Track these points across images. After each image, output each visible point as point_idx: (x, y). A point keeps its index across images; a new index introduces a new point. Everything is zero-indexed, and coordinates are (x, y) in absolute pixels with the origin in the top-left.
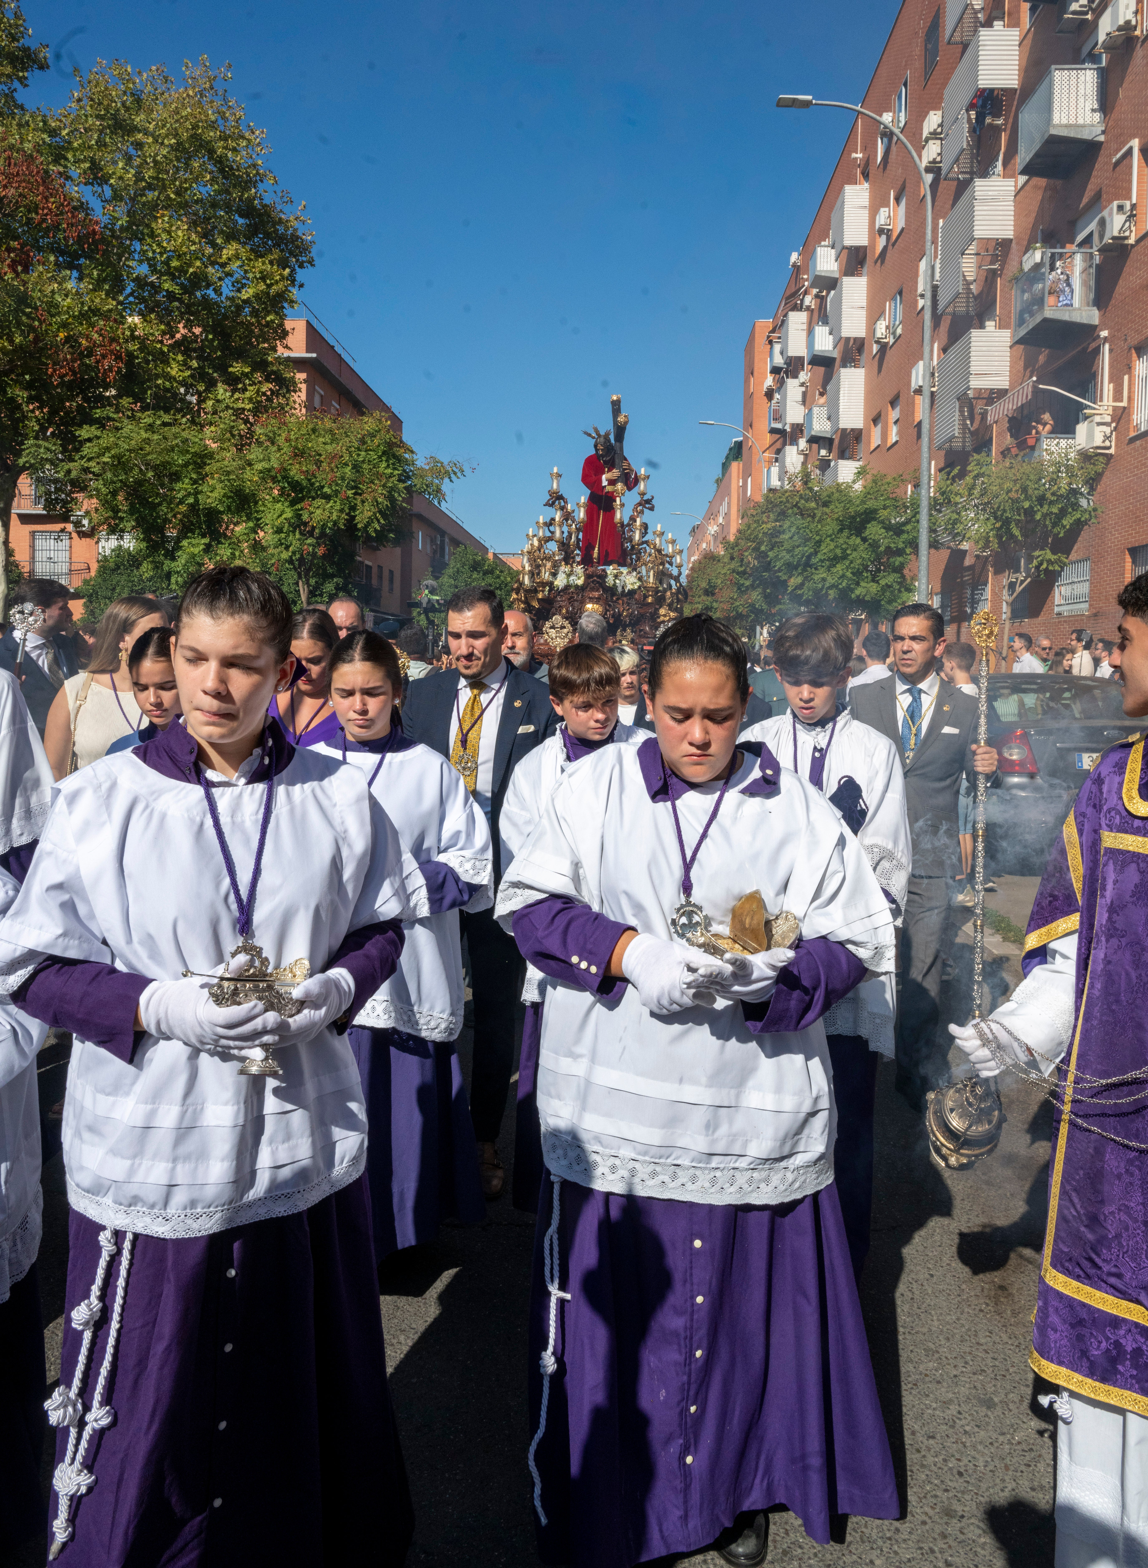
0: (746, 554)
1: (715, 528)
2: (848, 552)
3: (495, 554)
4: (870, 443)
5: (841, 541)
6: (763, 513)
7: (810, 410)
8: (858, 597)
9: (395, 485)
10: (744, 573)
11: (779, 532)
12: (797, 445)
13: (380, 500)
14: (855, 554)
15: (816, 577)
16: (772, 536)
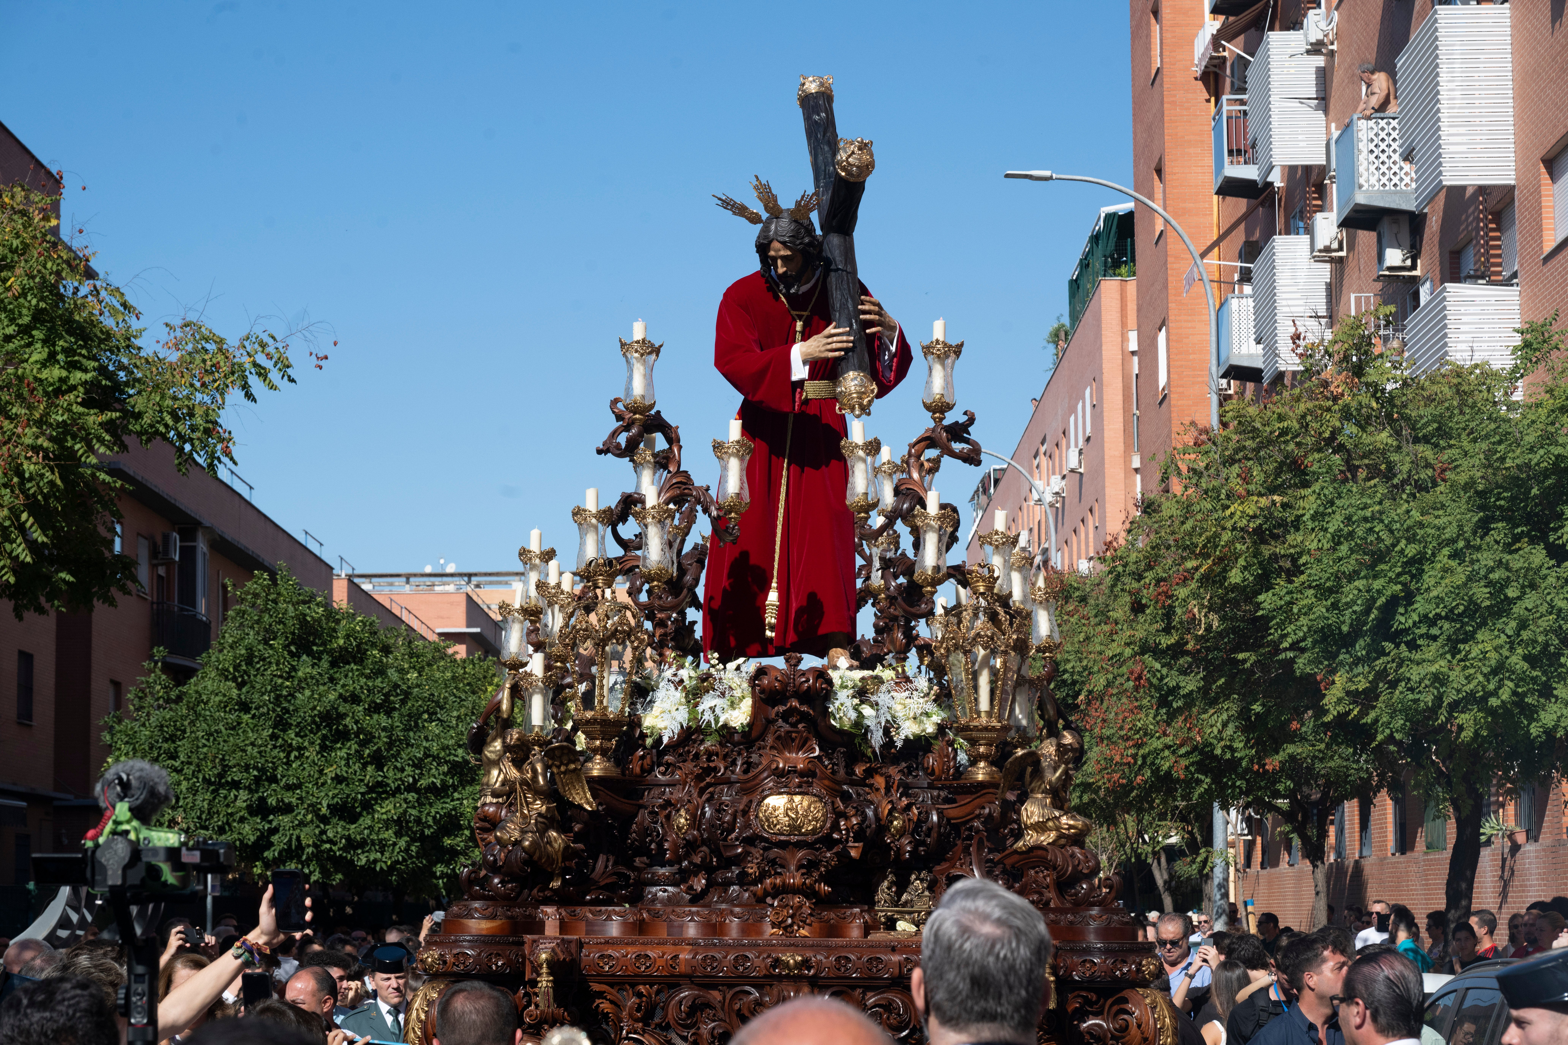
0: (1182, 592)
1: (1057, 483)
2: (1512, 592)
3: (353, 587)
4: (1539, 229)
5: (1486, 559)
6: (1230, 461)
7: (1347, 128)
8: (1549, 733)
9: (76, 419)
10: (1177, 650)
11: (1282, 524)
12: (1309, 230)
13: (29, 468)
14: (1531, 600)
15: (1415, 673)
16: (1261, 536)
